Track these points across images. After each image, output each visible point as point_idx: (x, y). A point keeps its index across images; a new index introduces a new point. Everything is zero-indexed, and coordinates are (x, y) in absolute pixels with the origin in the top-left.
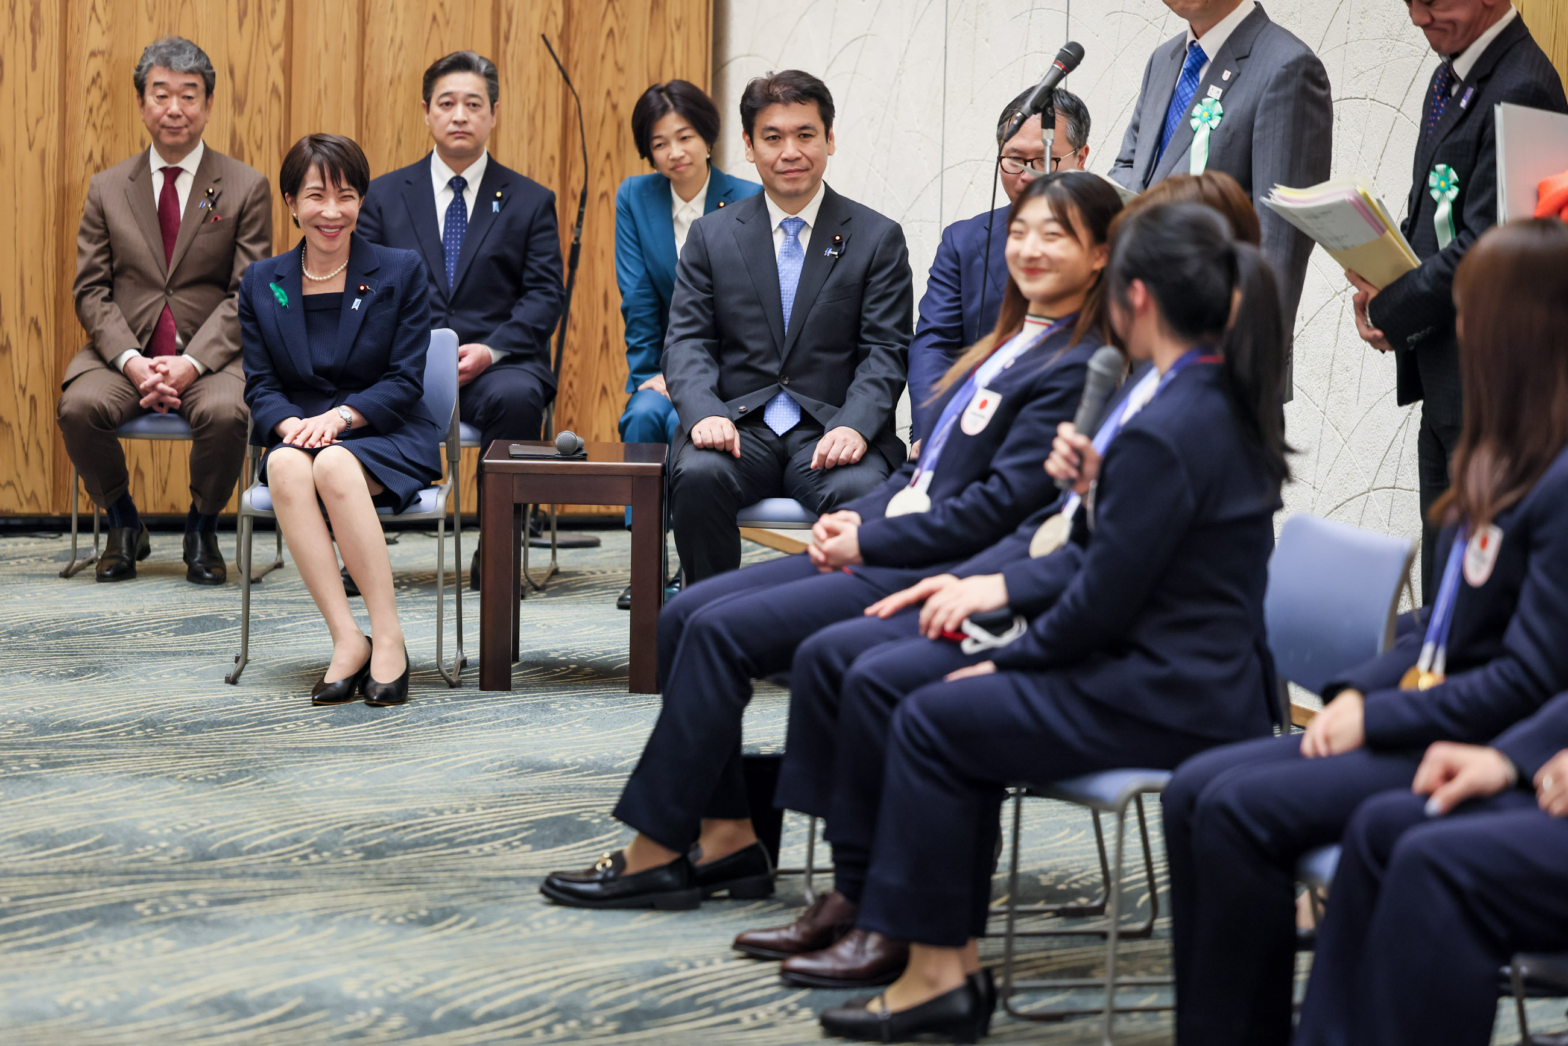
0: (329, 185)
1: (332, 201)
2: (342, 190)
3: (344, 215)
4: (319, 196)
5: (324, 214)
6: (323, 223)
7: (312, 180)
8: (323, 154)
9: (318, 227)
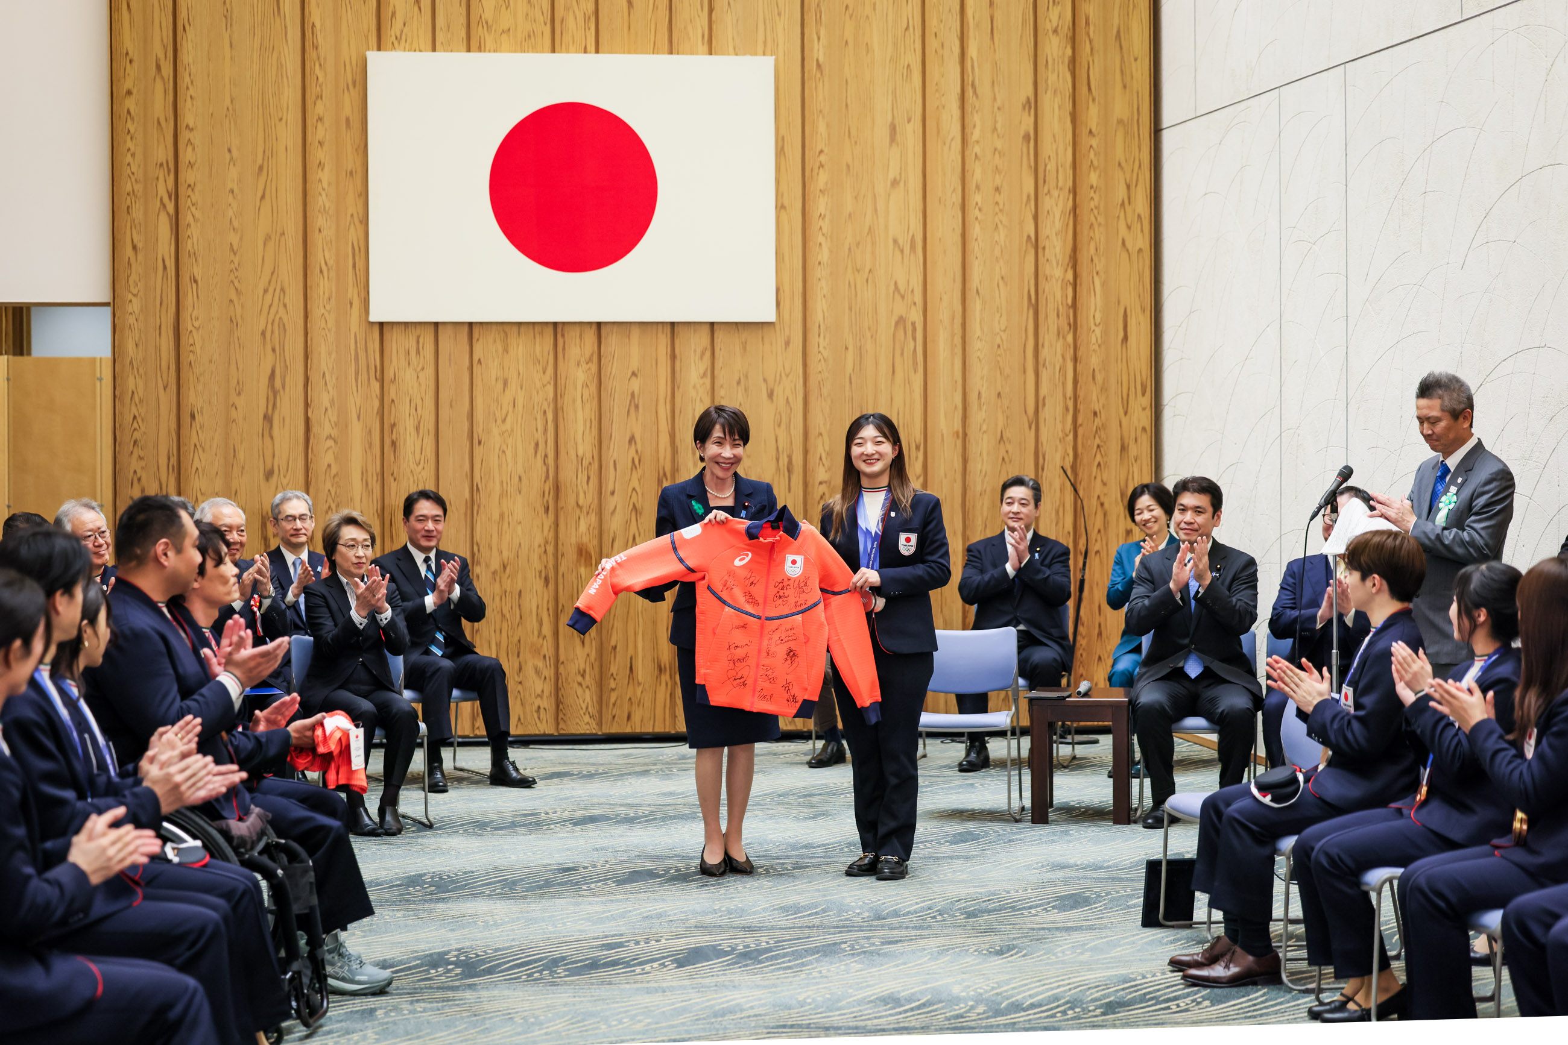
0: (728, 437)
1: (728, 447)
2: (735, 440)
3: (735, 456)
4: (720, 443)
5: (723, 455)
6: (722, 460)
7: (717, 432)
8: (725, 418)
9: (717, 463)
